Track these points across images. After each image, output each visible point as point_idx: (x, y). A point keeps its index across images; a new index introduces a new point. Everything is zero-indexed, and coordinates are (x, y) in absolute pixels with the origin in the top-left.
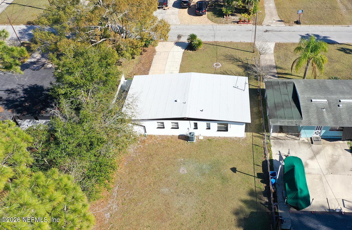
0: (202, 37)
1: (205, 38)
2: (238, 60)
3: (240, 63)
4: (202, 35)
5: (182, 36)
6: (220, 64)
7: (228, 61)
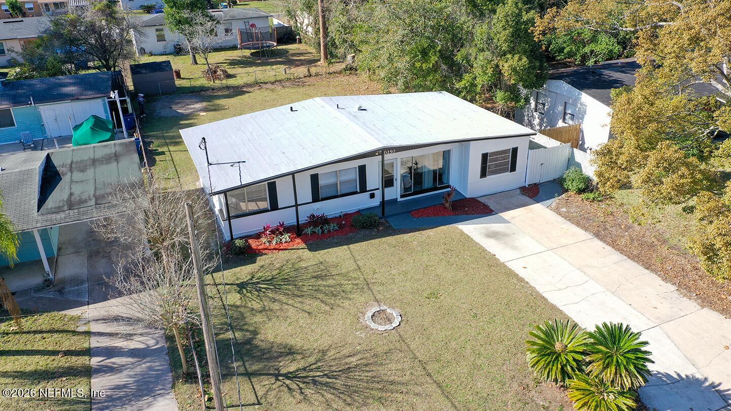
2: (304, 378)
3: (287, 366)
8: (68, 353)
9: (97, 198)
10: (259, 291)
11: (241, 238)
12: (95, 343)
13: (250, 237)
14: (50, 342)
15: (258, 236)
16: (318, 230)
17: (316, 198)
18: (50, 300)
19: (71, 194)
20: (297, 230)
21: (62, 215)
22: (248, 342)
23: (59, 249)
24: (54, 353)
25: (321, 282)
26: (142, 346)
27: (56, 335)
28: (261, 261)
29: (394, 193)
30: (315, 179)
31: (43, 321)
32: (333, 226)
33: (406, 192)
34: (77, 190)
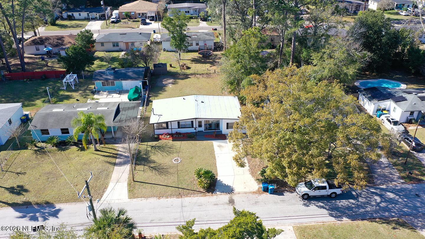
0: (200, 204)
1: (196, 203)
2: (154, 168)
3: (152, 165)
4: (200, 207)
5: (229, 204)
6: (174, 162)
7: (165, 166)
8: (113, 154)
9: (126, 120)
10: (155, 148)
11: (157, 135)
12: (119, 153)
13: (160, 135)
14: (111, 151)
15: (162, 135)
16: (177, 136)
17: (179, 128)
18: (113, 142)
19: (121, 118)
20: (172, 135)
21: (117, 124)
22: (147, 158)
23: (117, 129)
24: (111, 153)
25: (170, 149)
26: (127, 155)
27: (112, 150)
28: (160, 141)
29: (202, 129)
30: (179, 123)
31: (110, 146)
32: (182, 136)
33: (206, 129)
34: (122, 117)
